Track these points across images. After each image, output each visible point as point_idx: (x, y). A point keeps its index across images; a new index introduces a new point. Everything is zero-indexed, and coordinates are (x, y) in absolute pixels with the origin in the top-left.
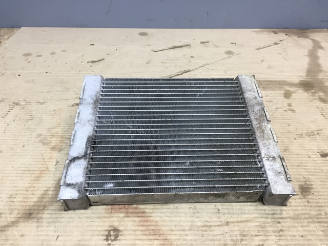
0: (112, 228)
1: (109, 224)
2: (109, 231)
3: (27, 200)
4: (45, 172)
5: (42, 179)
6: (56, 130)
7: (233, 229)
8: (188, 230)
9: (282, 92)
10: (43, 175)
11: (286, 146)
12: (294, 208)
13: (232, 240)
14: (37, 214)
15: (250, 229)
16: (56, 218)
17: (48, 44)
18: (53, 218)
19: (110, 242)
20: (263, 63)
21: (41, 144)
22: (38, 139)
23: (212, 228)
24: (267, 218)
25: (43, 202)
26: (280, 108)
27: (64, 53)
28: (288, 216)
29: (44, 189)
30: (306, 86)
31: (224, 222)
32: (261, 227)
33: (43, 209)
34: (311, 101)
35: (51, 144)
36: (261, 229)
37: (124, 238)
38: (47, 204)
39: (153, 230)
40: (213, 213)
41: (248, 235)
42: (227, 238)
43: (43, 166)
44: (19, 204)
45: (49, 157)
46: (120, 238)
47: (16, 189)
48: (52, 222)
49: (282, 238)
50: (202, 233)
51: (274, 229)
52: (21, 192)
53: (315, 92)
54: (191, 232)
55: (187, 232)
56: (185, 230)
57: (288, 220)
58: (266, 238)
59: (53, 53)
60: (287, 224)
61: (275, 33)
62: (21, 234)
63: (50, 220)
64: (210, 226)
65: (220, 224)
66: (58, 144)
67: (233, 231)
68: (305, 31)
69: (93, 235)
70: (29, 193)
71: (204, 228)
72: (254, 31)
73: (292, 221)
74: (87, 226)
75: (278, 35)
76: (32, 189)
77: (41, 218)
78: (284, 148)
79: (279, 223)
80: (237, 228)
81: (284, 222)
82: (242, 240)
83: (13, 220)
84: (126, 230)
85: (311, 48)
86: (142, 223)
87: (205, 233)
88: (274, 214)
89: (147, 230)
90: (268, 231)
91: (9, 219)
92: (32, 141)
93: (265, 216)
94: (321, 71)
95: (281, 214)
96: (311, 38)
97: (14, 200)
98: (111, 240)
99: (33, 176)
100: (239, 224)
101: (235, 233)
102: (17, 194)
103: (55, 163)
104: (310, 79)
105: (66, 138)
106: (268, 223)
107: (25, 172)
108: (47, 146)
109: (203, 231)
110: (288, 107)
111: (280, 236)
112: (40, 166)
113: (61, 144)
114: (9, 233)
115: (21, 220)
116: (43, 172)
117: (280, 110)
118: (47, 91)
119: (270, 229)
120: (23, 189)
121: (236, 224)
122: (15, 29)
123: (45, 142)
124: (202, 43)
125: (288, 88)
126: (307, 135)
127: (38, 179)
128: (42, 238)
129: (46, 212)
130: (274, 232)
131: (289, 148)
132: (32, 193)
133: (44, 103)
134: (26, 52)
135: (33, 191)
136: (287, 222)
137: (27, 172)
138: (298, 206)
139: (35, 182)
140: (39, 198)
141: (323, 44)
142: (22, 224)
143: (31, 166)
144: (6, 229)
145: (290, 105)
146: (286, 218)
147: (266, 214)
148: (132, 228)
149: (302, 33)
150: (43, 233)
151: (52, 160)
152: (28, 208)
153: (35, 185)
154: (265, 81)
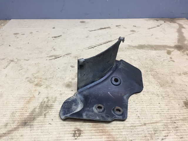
0: (77, 130)
1: (75, 127)
2: (75, 131)
3: (23, 115)
4: (33, 98)
5: (31, 102)
6: (37, 75)
7: (149, 127)
8: (122, 129)
9: (166, 51)
10: (31, 100)
11: (173, 80)
12: (182, 114)
13: (149, 134)
14: (30, 122)
15: (159, 127)
16: (42, 125)
17: (28, 28)
18: (40, 124)
19: (76, 137)
20: (153, 36)
21: (28, 83)
22: (27, 80)
23: (137, 127)
24: (168, 120)
25: (33, 115)
26: (166, 60)
27: (37, 33)
28: (180, 118)
29: (32, 108)
30: (179, 48)
31: (143, 124)
32: (165, 125)
33: (33, 120)
34: (182, 56)
35: (35, 82)
36: (165, 127)
37: (84, 135)
38: (35, 117)
39: (101, 130)
40: (135, 118)
41: (158, 130)
42: (146, 133)
43: (31, 95)
44: (18, 118)
45: (34, 90)
46: (82, 135)
47: (16, 108)
48: (40, 127)
49: (178, 131)
50: (130, 130)
51: (173, 126)
52: (19, 110)
53: (184, 51)
54: (124, 130)
55: (122, 130)
56: (120, 129)
57: (180, 121)
58: (168, 132)
59: (31, 33)
60: (180, 123)
61: (157, 20)
62: (21, 135)
63: (38, 126)
64: (135, 126)
65: (141, 125)
66: (39, 82)
67: (148, 128)
68: (174, 19)
69: (65, 134)
70: (24, 110)
71: (131, 128)
72: (145, 20)
73: (182, 121)
74: (61, 128)
75: (158, 21)
76: (26, 108)
77: (33, 125)
78: (172, 81)
79: (175, 123)
80: (151, 127)
81: (178, 122)
82: (155, 133)
83: (15, 127)
84: (85, 130)
85: (178, 28)
86: (94, 126)
87: (132, 130)
88: (171, 118)
89: (98, 130)
90: (169, 127)
91: (12, 126)
92: (23, 81)
93: (166, 119)
94: (185, 40)
95: (175, 118)
96: (177, 23)
97: (15, 115)
98: (76, 136)
99: (26, 101)
100: (152, 124)
101: (150, 130)
102: (16, 112)
103: (38, 93)
104: (180, 44)
105: (43, 79)
106: (169, 123)
107: (20, 99)
108: (32, 84)
109: (131, 129)
110: (170, 59)
111: (177, 130)
112: (29, 95)
113: (41, 83)
114: (13, 134)
115: (20, 127)
116: (31, 98)
117: (166, 61)
118: (30, 53)
119: (170, 126)
120: (20, 108)
121: (150, 124)
122: (8, 21)
123: (31, 81)
124: (117, 26)
125: (168, 49)
126: (183, 74)
127: (28, 102)
128: (34, 137)
129: (36, 121)
130: (173, 128)
131: (174, 81)
132: (26, 110)
133: (28, 60)
134: (15, 32)
135: (26, 109)
136: (179, 122)
137: (22, 99)
138: (184, 113)
139: (27, 104)
140: (30, 113)
141: (184, 26)
142: (21, 129)
143: (23, 95)
144: (11, 132)
145: (171, 58)
146: (178, 120)
147: (167, 118)
148: (88, 129)
149: (172, 20)
150: (34, 134)
151: (36, 92)
152: (24, 119)
153: (27, 106)
154: (155, 46)
